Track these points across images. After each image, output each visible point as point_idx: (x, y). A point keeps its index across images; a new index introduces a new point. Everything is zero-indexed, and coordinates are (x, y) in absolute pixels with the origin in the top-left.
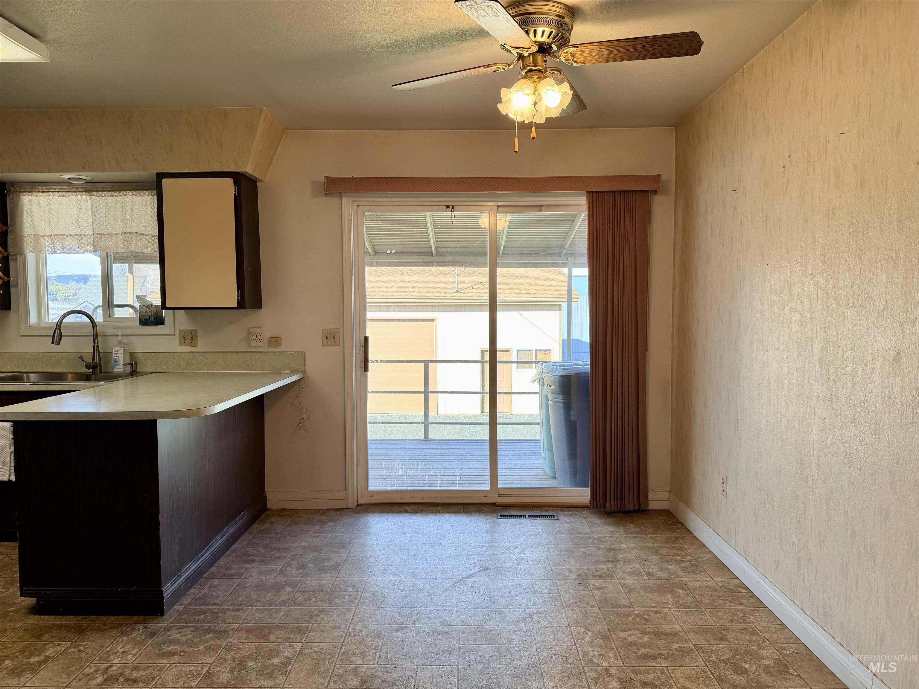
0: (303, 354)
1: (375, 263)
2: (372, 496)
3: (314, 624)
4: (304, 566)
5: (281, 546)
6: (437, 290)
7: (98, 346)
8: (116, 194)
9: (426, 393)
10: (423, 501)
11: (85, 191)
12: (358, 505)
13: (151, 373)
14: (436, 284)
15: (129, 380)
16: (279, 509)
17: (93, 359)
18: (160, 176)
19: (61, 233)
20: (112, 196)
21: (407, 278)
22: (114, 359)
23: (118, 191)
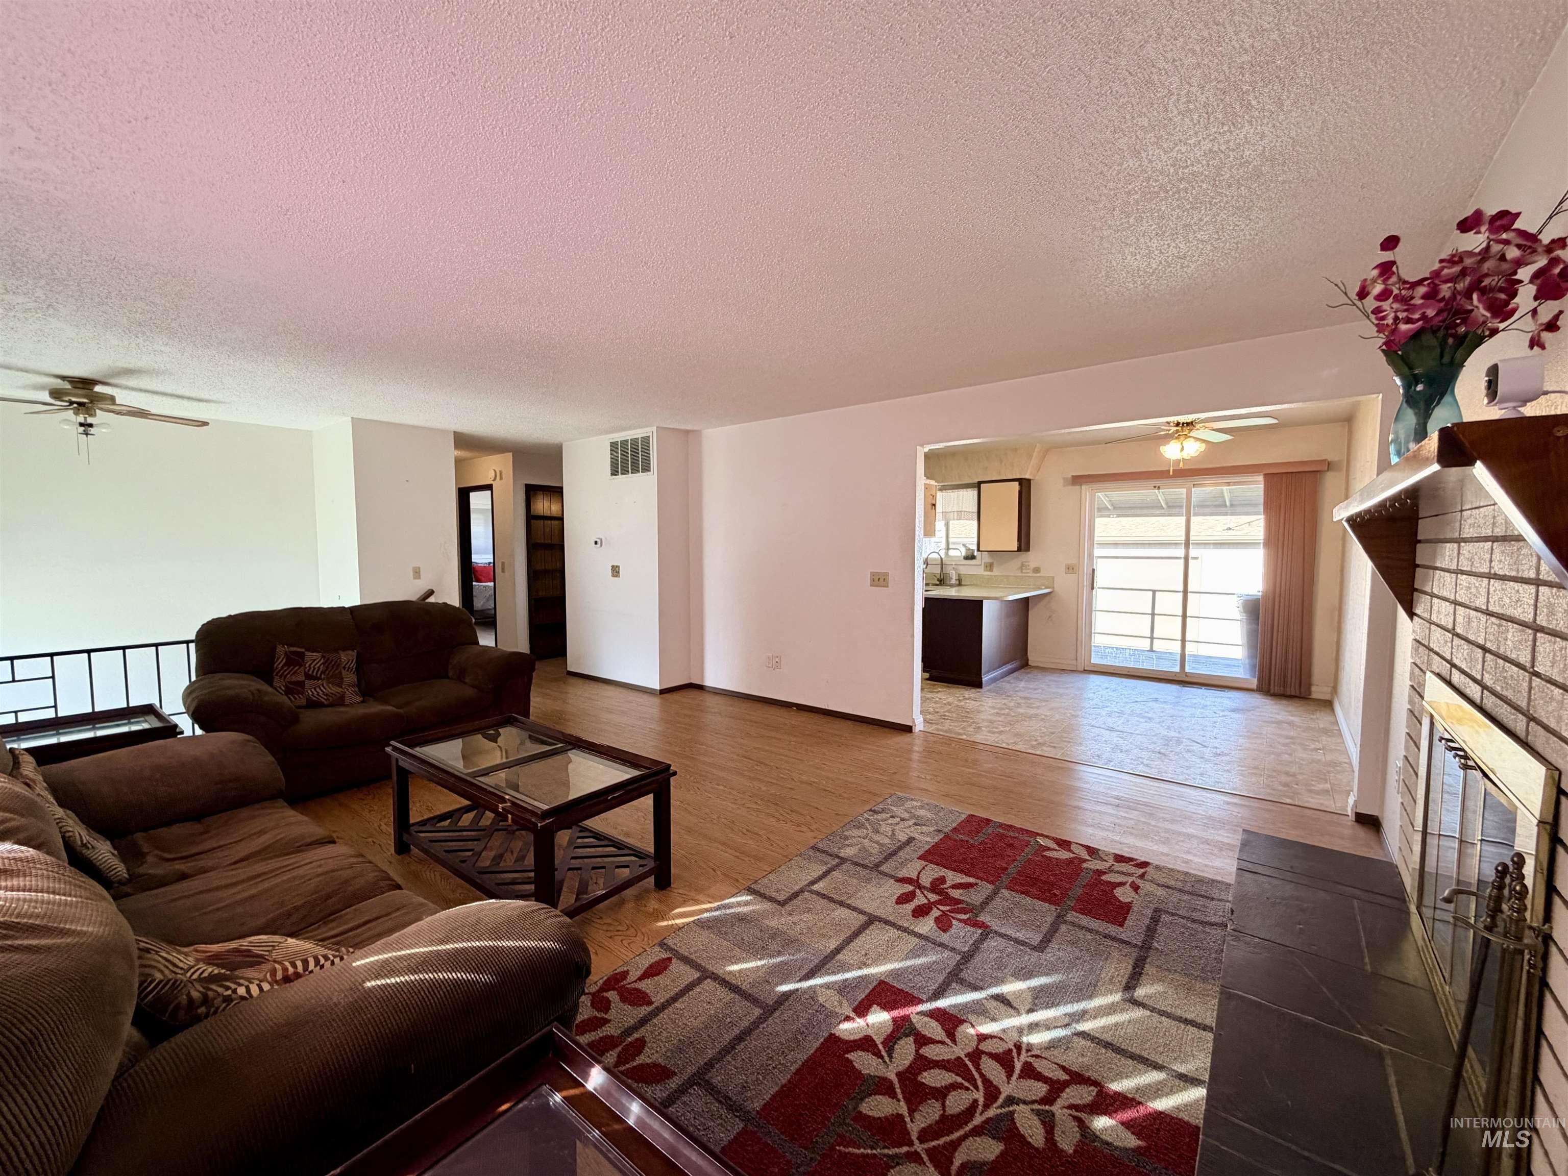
0: (1053, 579)
2: (1093, 665)
7: (943, 570)
9: (1153, 614)
12: (1082, 669)
13: (967, 585)
16: (1034, 664)
17: (941, 577)
18: (980, 483)
22: (951, 577)
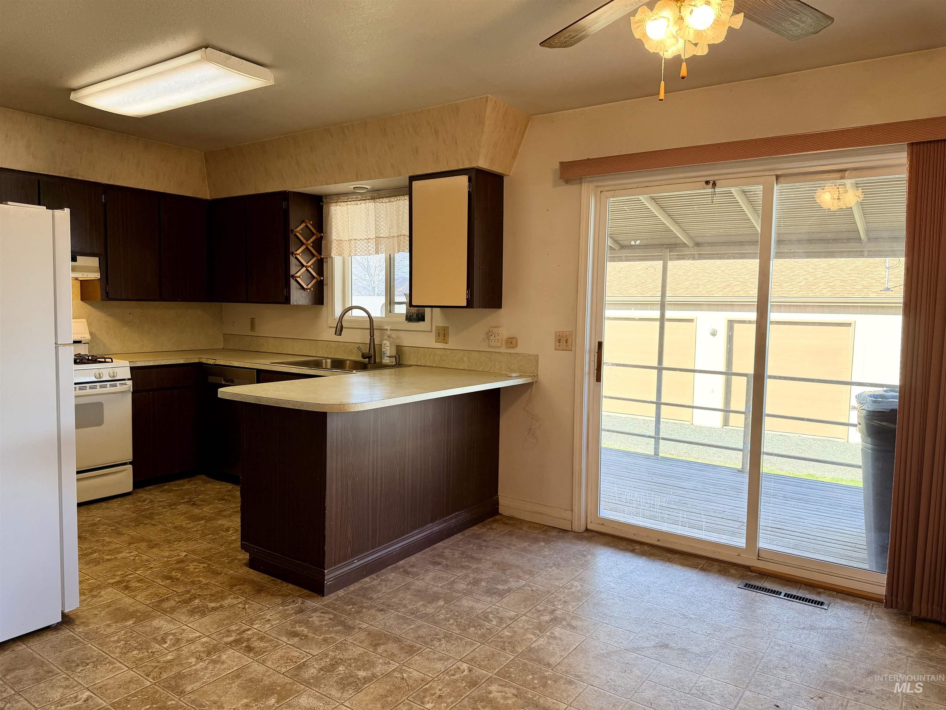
0: (536, 358)
1: (696, 257)
2: (603, 524)
3: (428, 648)
4: (476, 582)
5: (476, 556)
6: (859, 287)
7: (374, 339)
8: (392, 200)
10: (659, 544)
11: (371, 199)
12: (587, 530)
13: (411, 366)
14: (859, 280)
15: (393, 370)
16: (509, 516)
17: (369, 351)
18: (412, 179)
19: (354, 237)
20: (390, 202)
21: (821, 273)
22: (383, 351)
23: (394, 196)
